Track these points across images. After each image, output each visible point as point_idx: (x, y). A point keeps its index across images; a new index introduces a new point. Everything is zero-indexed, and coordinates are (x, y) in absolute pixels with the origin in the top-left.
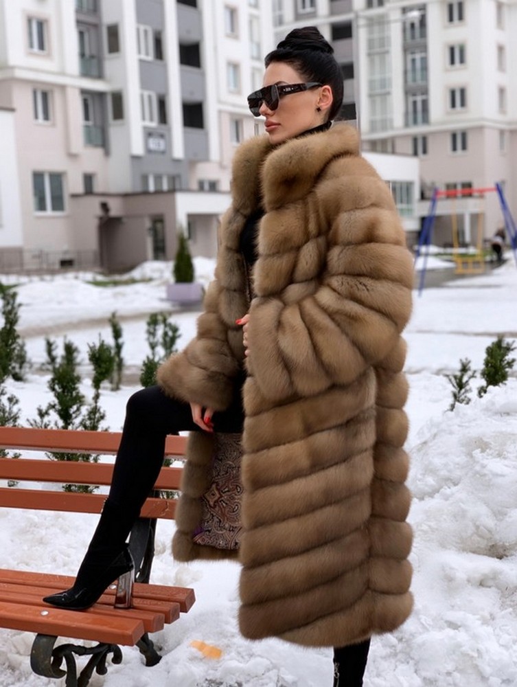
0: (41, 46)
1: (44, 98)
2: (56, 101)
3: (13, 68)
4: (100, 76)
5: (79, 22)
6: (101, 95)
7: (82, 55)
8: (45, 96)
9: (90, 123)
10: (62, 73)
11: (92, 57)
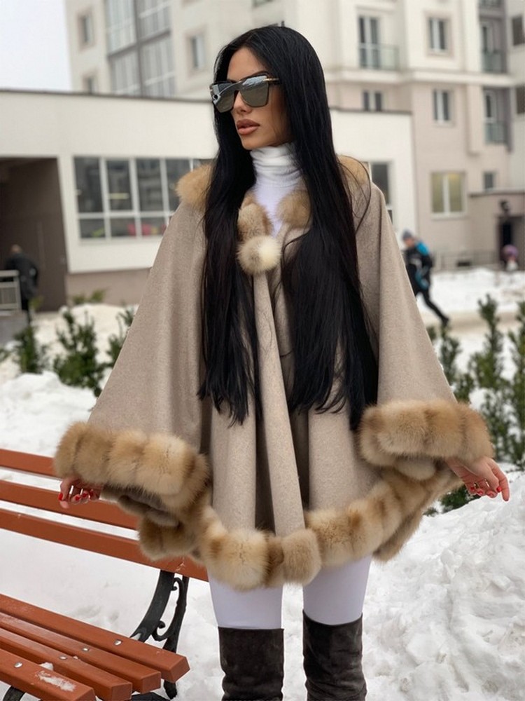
0: (443, 46)
1: (444, 99)
2: (457, 101)
3: (412, 71)
4: (503, 70)
5: (482, 18)
6: (504, 91)
7: (485, 50)
8: (446, 96)
9: (493, 120)
10: (464, 71)
11: (495, 52)
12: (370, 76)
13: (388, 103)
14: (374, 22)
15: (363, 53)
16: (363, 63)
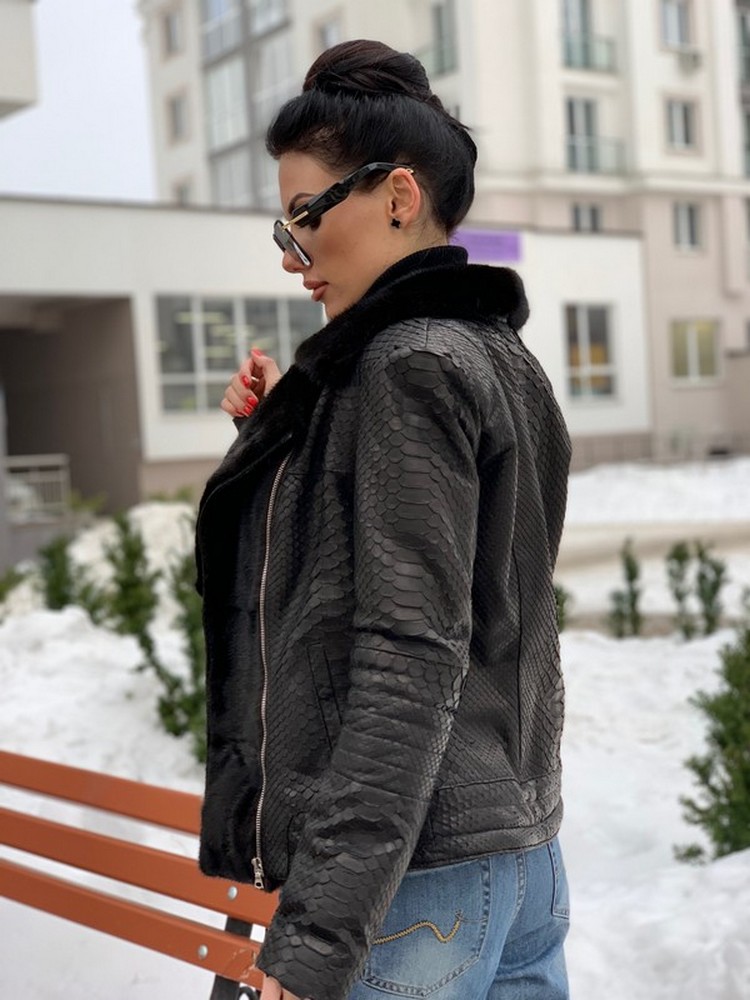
0: (688, 139)
1: (690, 215)
2: (708, 219)
3: (643, 175)
5: (745, 100)
8: (693, 212)
10: (718, 175)
12: (583, 183)
13: (609, 220)
14: (589, 107)
15: (572, 151)
16: (573, 164)
